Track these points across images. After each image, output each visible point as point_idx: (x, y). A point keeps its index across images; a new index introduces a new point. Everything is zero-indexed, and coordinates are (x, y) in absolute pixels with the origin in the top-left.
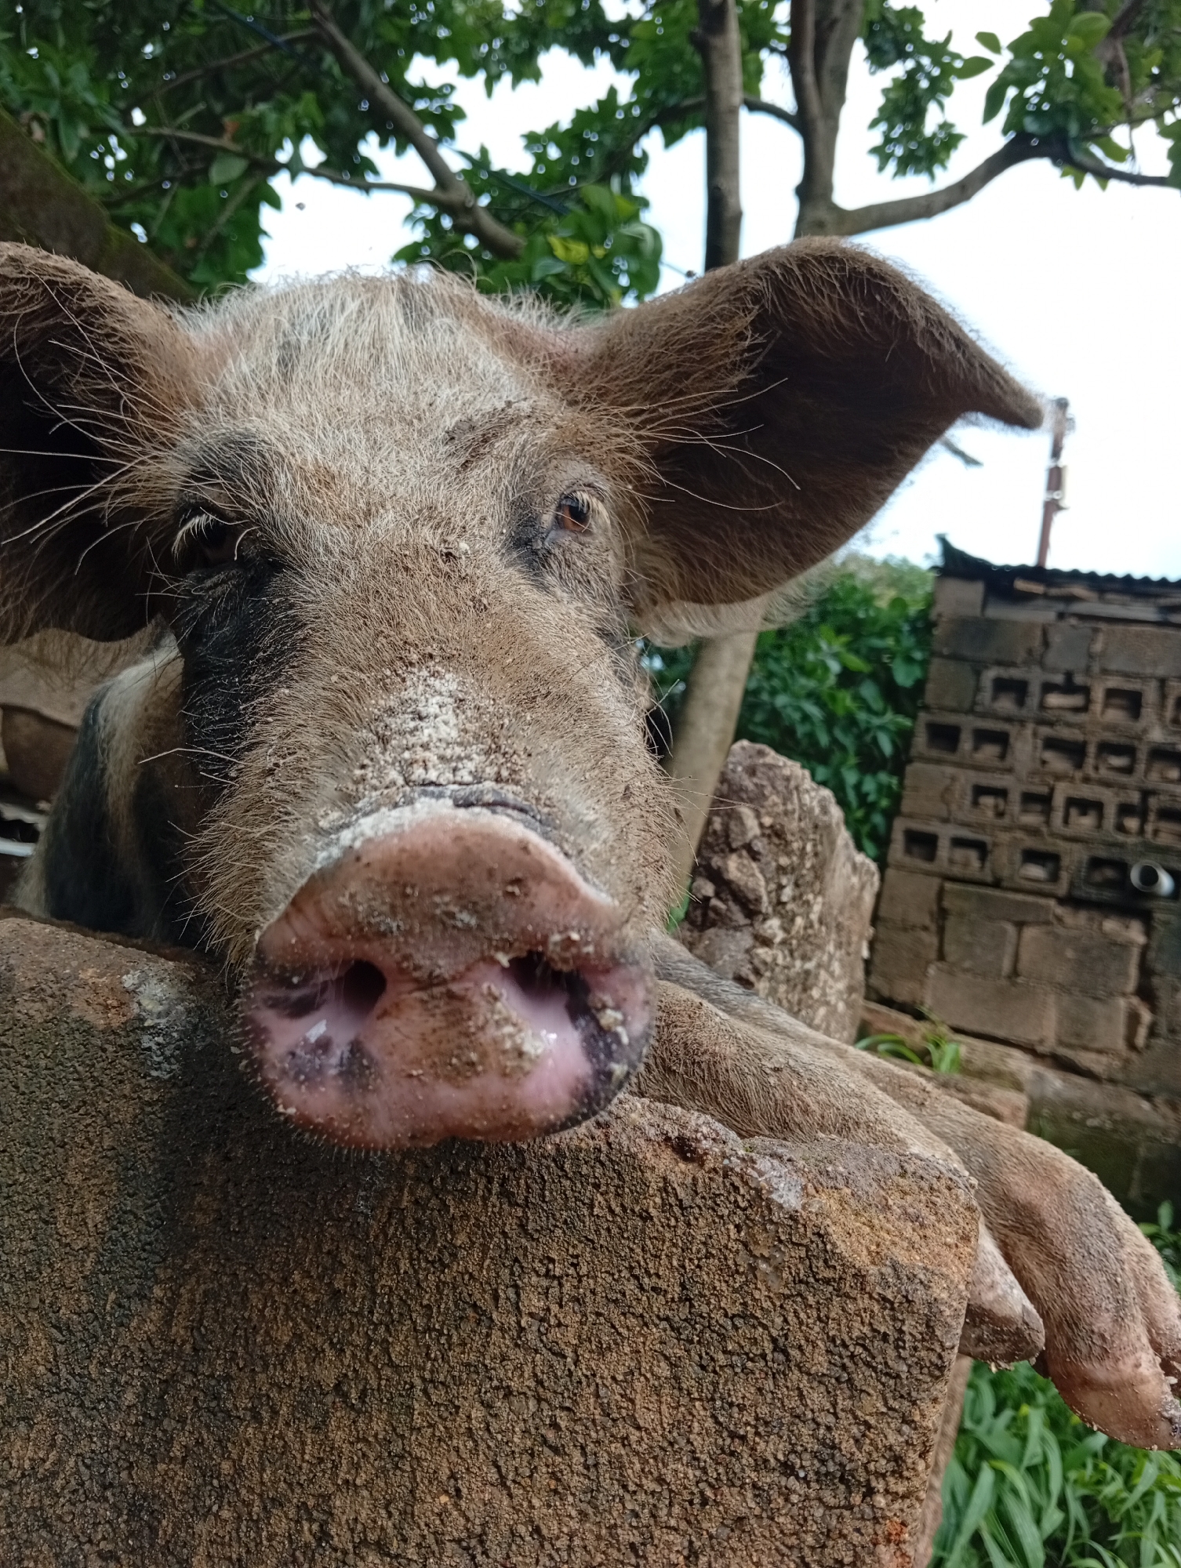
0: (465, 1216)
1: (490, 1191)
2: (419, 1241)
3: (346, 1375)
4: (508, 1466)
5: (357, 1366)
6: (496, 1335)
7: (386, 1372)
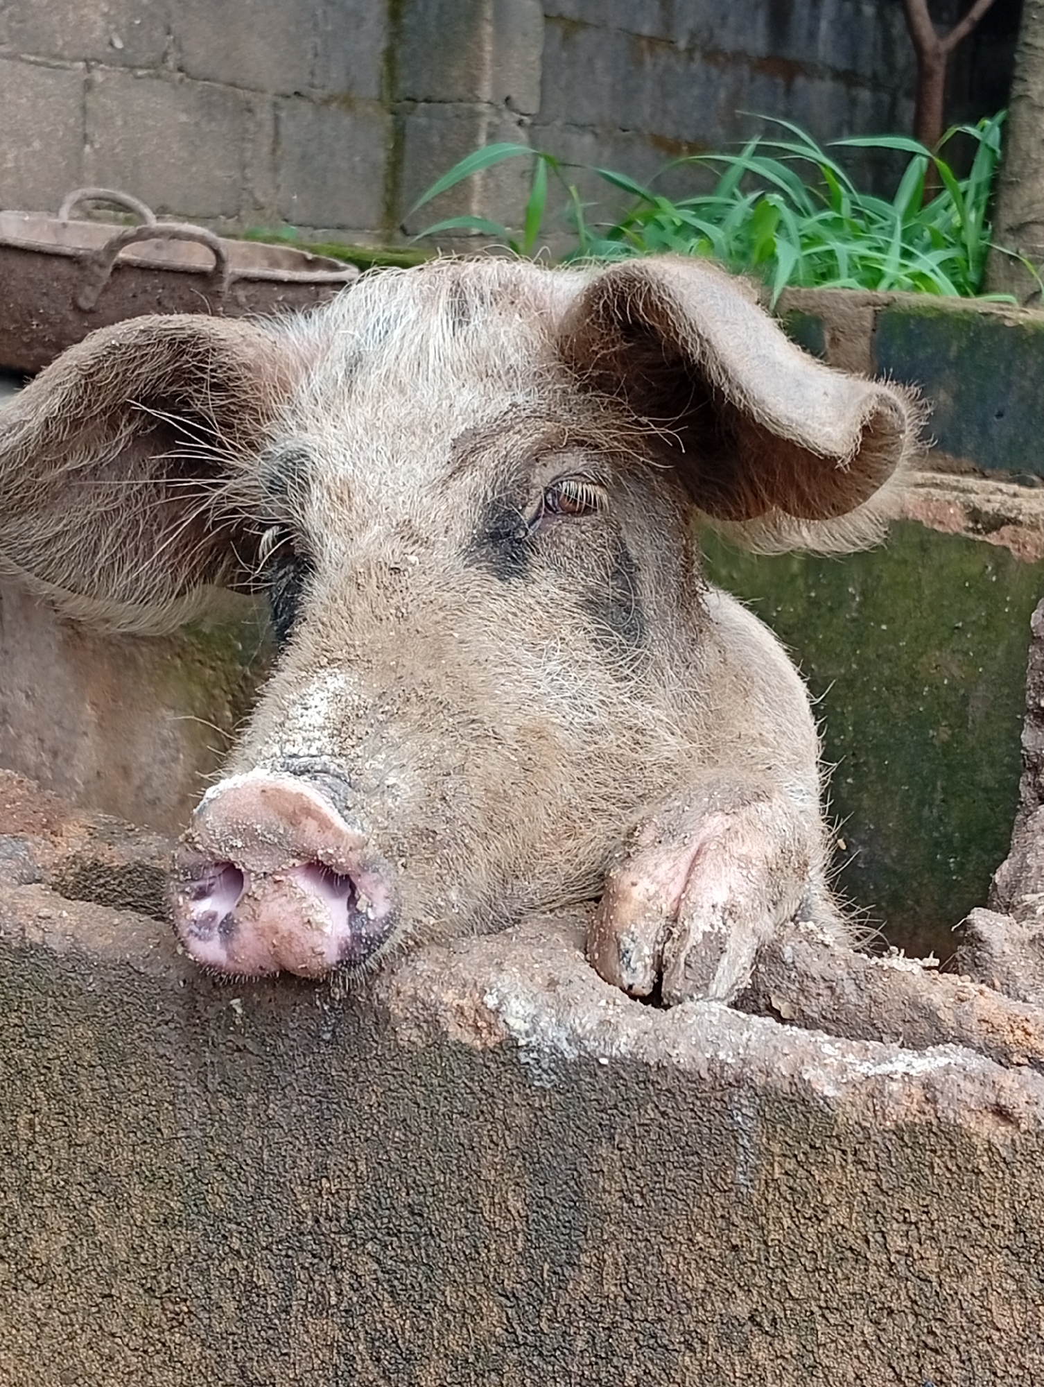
0: (829, 1181)
1: (846, 1161)
2: (795, 1203)
3: (756, 1310)
4: (901, 1367)
5: (764, 1302)
6: (872, 1270)
7: (789, 1304)
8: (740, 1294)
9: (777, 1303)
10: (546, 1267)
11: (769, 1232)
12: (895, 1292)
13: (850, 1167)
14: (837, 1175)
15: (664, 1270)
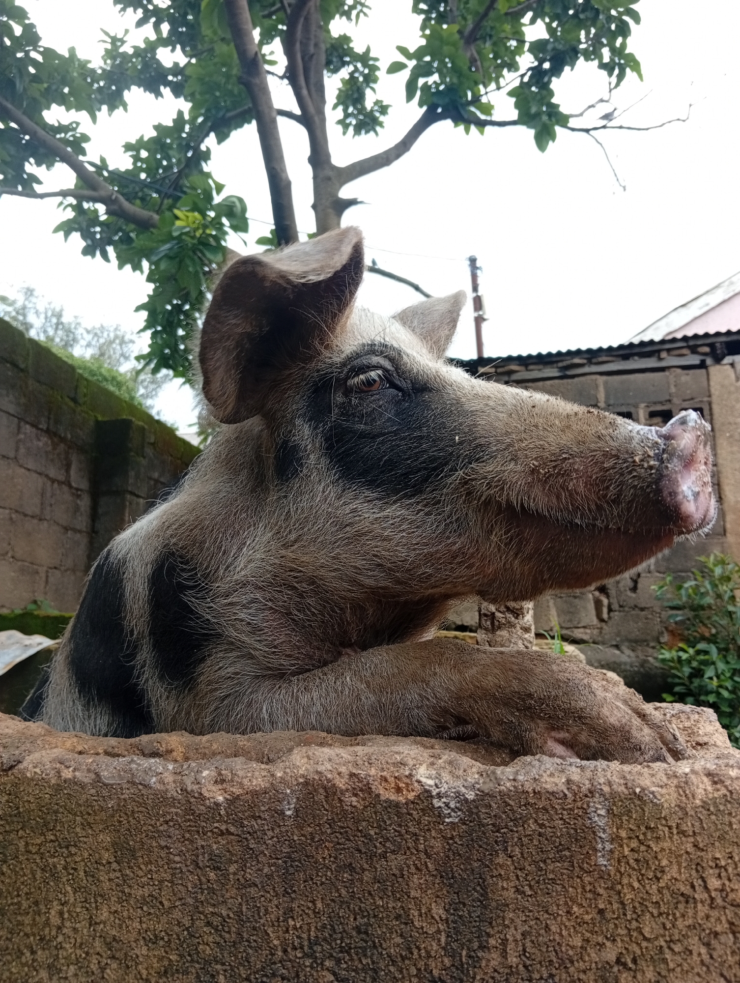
0: (663, 850)
1: (672, 833)
2: (640, 870)
3: (621, 953)
5: (627, 946)
6: (699, 906)
7: (644, 944)
8: (608, 944)
9: (635, 945)
10: (464, 953)
11: (625, 894)
12: (719, 919)
13: (675, 837)
14: (666, 844)
15: (551, 938)
